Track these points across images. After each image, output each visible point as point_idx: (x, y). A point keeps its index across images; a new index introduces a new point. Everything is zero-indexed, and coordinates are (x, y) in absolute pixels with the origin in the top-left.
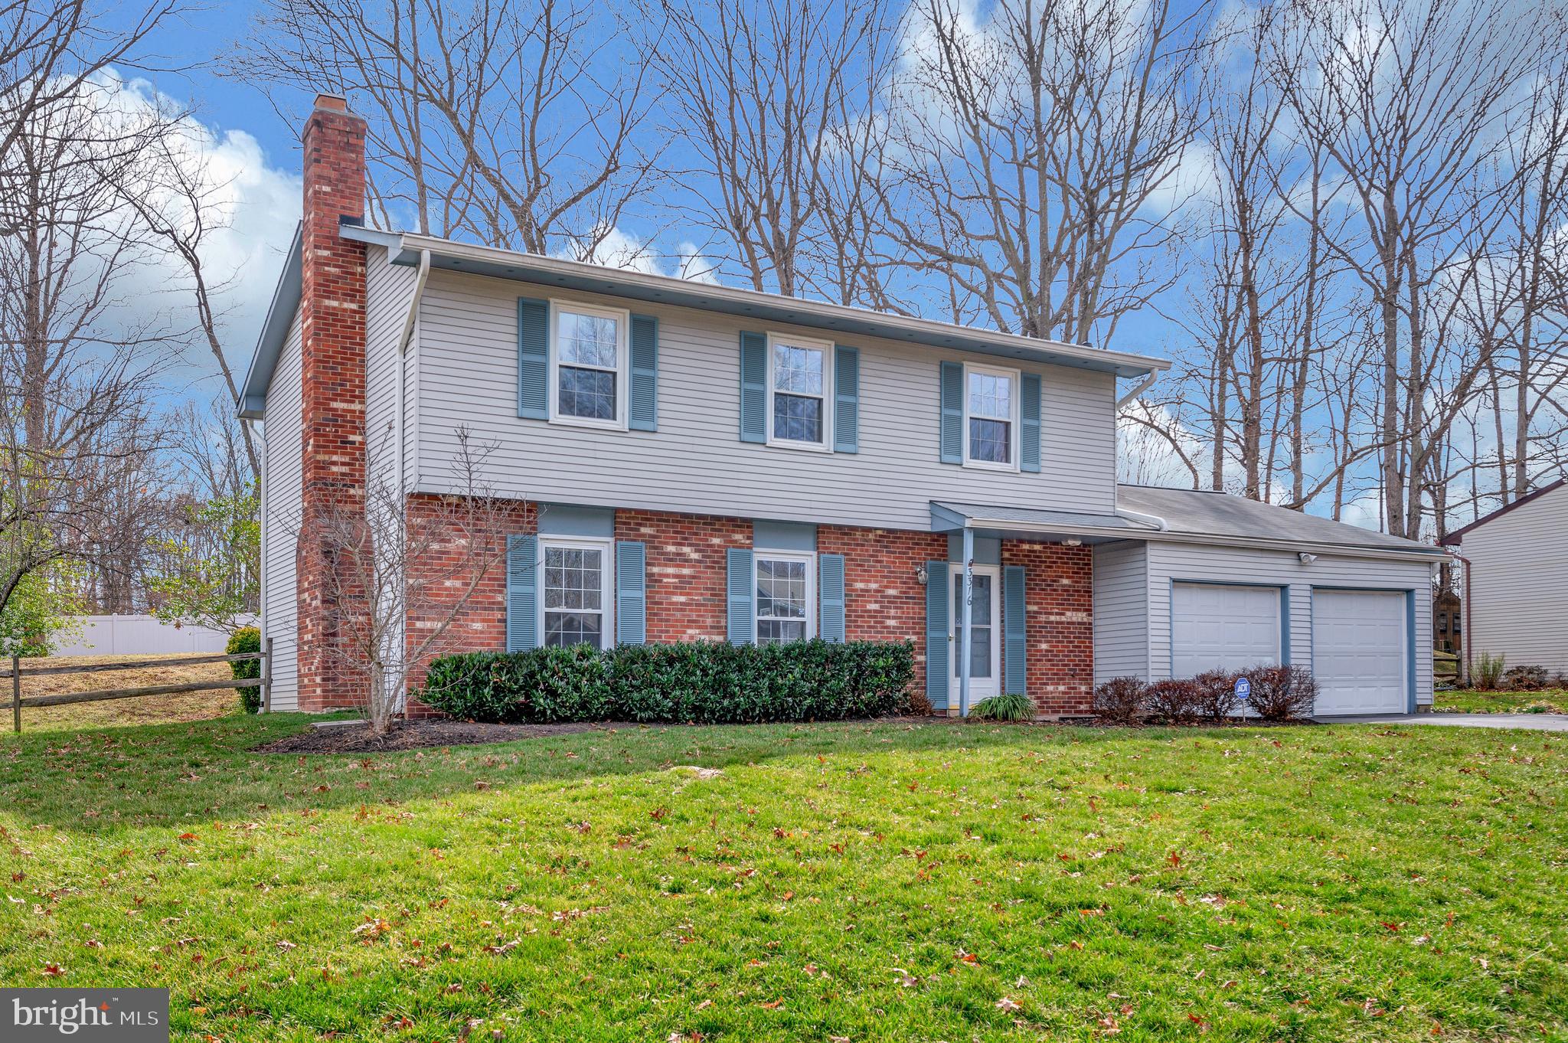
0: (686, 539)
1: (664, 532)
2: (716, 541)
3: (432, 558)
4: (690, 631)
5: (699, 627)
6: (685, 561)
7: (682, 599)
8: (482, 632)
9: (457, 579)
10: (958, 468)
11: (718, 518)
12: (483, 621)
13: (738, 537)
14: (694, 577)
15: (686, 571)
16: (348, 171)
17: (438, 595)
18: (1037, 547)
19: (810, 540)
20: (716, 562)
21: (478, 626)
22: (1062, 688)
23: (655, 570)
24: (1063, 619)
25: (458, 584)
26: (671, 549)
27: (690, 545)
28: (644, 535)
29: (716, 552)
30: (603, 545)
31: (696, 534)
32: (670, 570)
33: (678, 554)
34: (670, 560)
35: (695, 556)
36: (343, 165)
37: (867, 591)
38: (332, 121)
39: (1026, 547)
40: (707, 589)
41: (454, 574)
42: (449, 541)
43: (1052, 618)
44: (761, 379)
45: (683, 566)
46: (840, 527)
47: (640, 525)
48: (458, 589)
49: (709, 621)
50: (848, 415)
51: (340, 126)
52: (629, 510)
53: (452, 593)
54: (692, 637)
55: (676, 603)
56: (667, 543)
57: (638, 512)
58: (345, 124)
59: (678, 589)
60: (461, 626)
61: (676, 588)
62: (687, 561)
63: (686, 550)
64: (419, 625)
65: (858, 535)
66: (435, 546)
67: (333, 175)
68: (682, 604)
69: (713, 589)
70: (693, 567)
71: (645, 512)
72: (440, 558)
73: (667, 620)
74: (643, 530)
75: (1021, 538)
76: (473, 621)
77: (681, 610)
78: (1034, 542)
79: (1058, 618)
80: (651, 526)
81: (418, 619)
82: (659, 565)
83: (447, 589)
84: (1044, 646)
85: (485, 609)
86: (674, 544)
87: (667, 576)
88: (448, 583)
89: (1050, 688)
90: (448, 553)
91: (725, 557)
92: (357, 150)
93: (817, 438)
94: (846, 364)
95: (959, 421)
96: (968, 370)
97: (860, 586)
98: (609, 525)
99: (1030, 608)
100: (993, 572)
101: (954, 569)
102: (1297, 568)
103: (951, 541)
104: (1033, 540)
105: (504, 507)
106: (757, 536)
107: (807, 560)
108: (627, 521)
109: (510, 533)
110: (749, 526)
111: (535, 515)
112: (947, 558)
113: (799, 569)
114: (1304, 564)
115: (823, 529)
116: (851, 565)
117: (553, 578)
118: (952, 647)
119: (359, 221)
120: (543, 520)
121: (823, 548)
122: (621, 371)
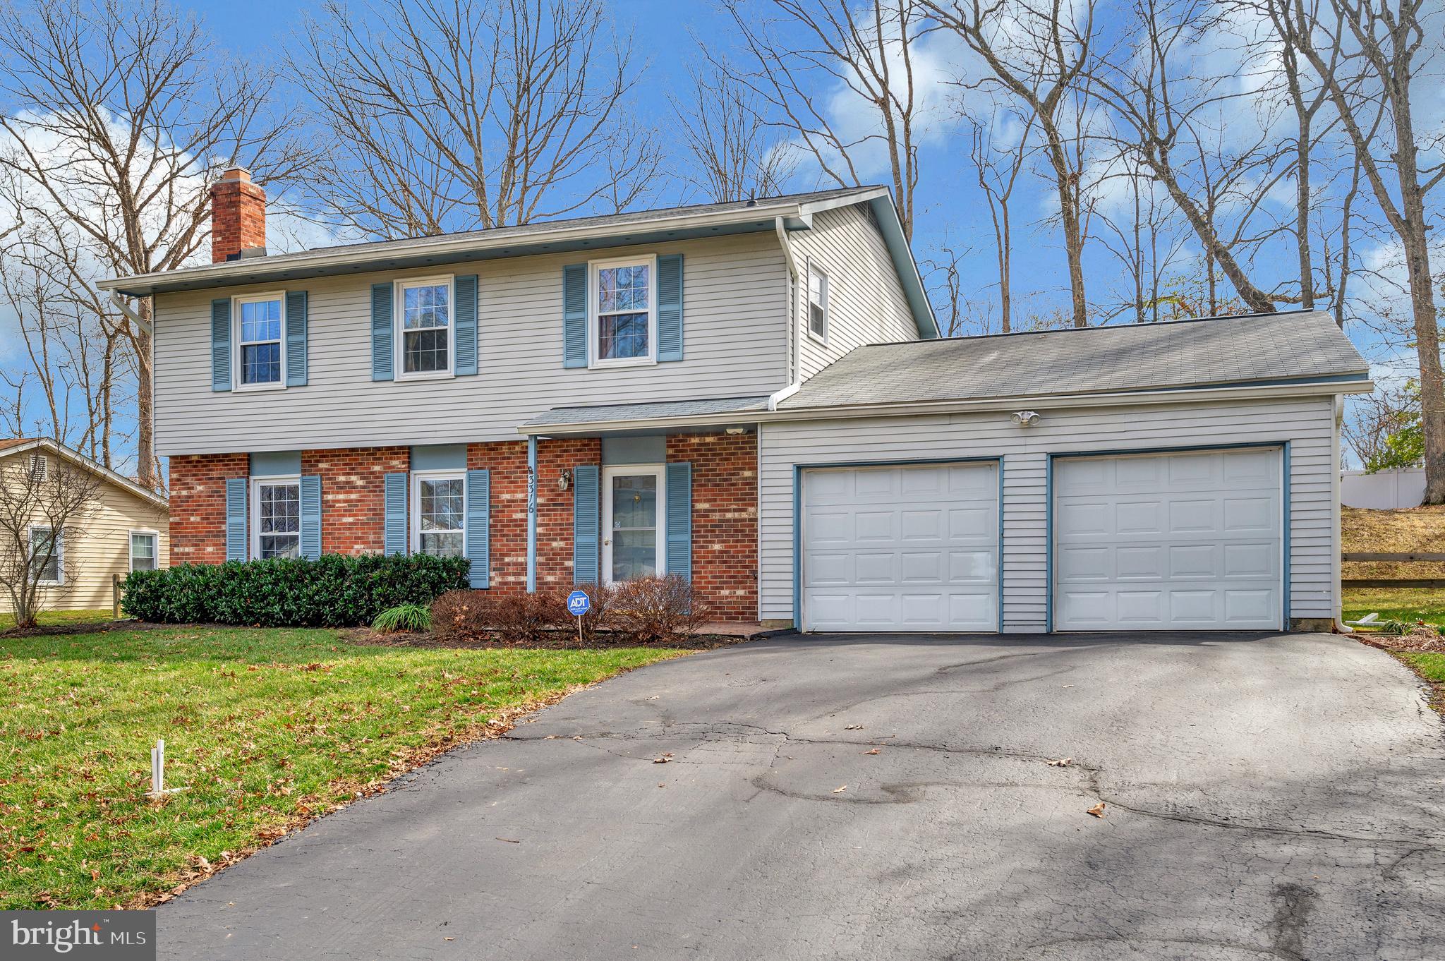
0: (353, 469)
1: (336, 465)
2: (377, 468)
3: (182, 501)
4: (356, 547)
5: (364, 543)
6: (350, 487)
7: (350, 520)
8: (213, 554)
9: (198, 515)
10: (584, 371)
11: (379, 449)
12: (214, 545)
13: (395, 463)
14: (359, 501)
15: (353, 496)
16: (231, 223)
17: (186, 528)
18: (709, 439)
19: (464, 458)
20: (375, 484)
21: (210, 549)
22: (740, 592)
23: (330, 497)
24: (744, 515)
25: (198, 519)
26: (342, 478)
27: (356, 474)
28: (321, 470)
29: (377, 477)
30: (292, 479)
31: (361, 464)
32: (341, 497)
33: (348, 483)
34: (343, 488)
35: (360, 483)
36: (228, 218)
37: (513, 501)
38: (220, 189)
39: (695, 440)
40: (370, 510)
41: (194, 512)
42: (193, 488)
43: (729, 515)
44: (388, 324)
45: (352, 492)
46: (487, 444)
47: (318, 461)
48: (198, 523)
49: (371, 537)
50: (468, 339)
51: (225, 191)
52: (311, 451)
53: (195, 526)
54: (358, 551)
55: (345, 524)
56: (338, 474)
57: (317, 451)
58: (228, 188)
59: (348, 512)
60: (200, 550)
61: (345, 511)
62: (354, 487)
63: (353, 478)
64: (176, 550)
65: (505, 449)
66: (184, 493)
67: (223, 227)
68: (350, 524)
69: (375, 510)
70: (360, 492)
71: (322, 451)
72: (187, 501)
73: (339, 538)
74: (321, 465)
75: (688, 432)
76: (207, 545)
77: (349, 529)
78: (707, 435)
79: (737, 515)
80: (327, 461)
81: (176, 546)
82: (333, 493)
83: (192, 523)
84: (717, 547)
85: (215, 536)
86: (344, 474)
87: (339, 501)
88: (192, 519)
89: (725, 592)
90: (192, 497)
91: (383, 482)
92: (236, 204)
93: (443, 365)
94: (467, 291)
95: (583, 322)
96: (597, 268)
97: (506, 496)
98: (298, 465)
99: (700, 506)
100: (659, 471)
101: (612, 471)
102: (1019, 432)
103: (608, 444)
104: (702, 432)
105: (225, 459)
106: (417, 460)
107: (464, 477)
108: (309, 459)
109: (233, 480)
110: (408, 453)
111: (246, 462)
112: (601, 461)
113: (456, 486)
114: (1028, 426)
115: (471, 447)
116: (497, 478)
117: (266, 509)
118: (608, 551)
119: (236, 257)
120: (256, 466)
121: (471, 465)
122: (283, 341)
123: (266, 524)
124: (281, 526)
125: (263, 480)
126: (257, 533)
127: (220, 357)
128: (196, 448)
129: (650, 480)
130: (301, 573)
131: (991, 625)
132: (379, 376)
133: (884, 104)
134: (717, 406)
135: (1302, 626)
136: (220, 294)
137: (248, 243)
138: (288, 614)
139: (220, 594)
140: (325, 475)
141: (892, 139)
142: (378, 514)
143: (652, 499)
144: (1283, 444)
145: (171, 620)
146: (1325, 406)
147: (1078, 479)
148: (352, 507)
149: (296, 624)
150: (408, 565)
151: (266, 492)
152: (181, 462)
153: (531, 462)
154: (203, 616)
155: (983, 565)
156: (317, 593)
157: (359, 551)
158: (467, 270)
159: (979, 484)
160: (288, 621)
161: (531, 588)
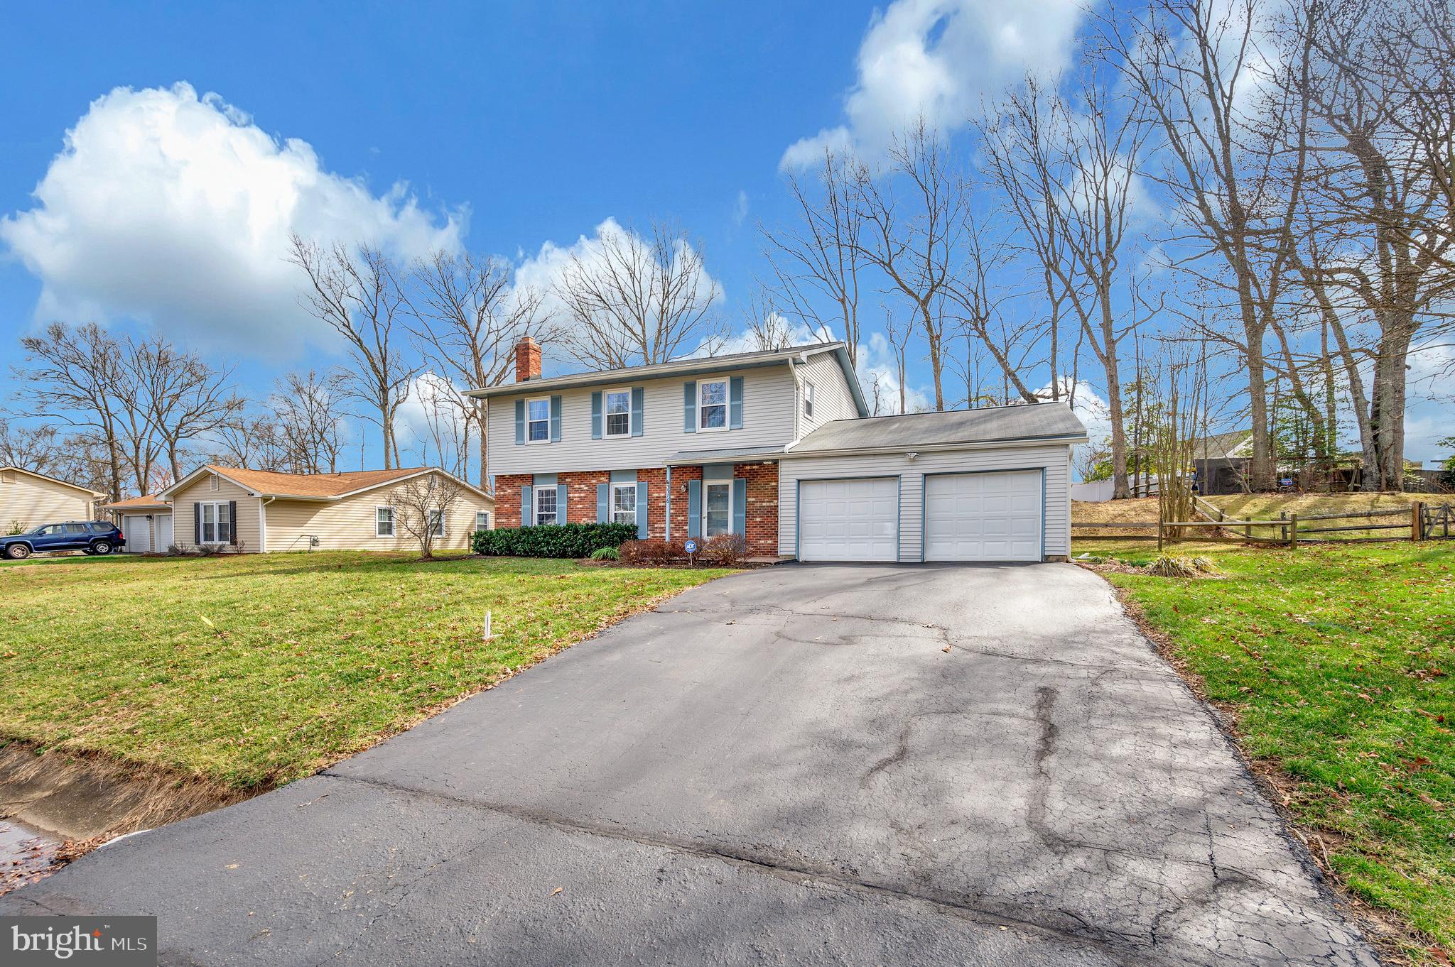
0: (582, 482)
1: (574, 480)
2: (594, 481)
3: (501, 497)
4: (584, 519)
5: (587, 517)
6: (581, 490)
7: (581, 506)
8: (515, 522)
9: (508, 504)
10: (694, 434)
11: (595, 472)
12: (516, 518)
13: (602, 479)
14: (585, 497)
15: (582, 495)
16: (525, 363)
17: (503, 510)
18: (755, 467)
19: (636, 476)
20: (593, 489)
22: (770, 542)
23: (571, 495)
24: (772, 504)
25: (508, 506)
26: (577, 486)
27: (584, 484)
28: (567, 482)
29: (594, 486)
30: (553, 486)
31: (586, 479)
32: (577, 495)
33: (580, 488)
34: (577, 491)
35: (586, 488)
36: (524, 361)
37: (659, 497)
39: (748, 468)
40: (590, 501)
41: (506, 502)
42: (506, 491)
43: (764, 504)
44: (600, 411)
45: (582, 493)
46: (647, 470)
47: (566, 478)
49: (591, 515)
50: (638, 418)
51: (522, 348)
52: (562, 473)
53: (507, 509)
55: (579, 508)
56: (575, 484)
57: (565, 473)
58: (523, 346)
59: (580, 502)
60: (509, 521)
62: (583, 490)
63: (582, 486)
64: (498, 521)
65: (655, 472)
66: (502, 493)
67: (521, 365)
68: (581, 508)
69: (592, 501)
70: (585, 493)
71: (567, 473)
72: (503, 497)
73: (575, 515)
74: (567, 480)
75: (745, 464)
76: (513, 519)
77: (580, 511)
78: (754, 465)
79: (768, 504)
80: (570, 478)
81: (498, 519)
82: (573, 493)
83: (505, 508)
84: (758, 519)
85: (516, 514)
86: (578, 484)
87: (575, 497)
88: (506, 506)
89: (762, 542)
90: (506, 495)
91: (597, 488)
92: (527, 354)
93: (626, 432)
94: (638, 395)
95: (694, 410)
96: (701, 383)
97: (656, 495)
98: (556, 479)
99: (750, 500)
100: (730, 482)
101: (707, 483)
102: (908, 463)
103: (705, 468)
104: (752, 464)
105: (521, 477)
106: (613, 477)
107: (635, 486)
108: (562, 477)
109: (525, 487)
110: (608, 474)
111: (531, 478)
112: (702, 478)
113: (631, 490)
114: (913, 460)
115: (639, 471)
116: (651, 486)
117: (541, 501)
118: (705, 522)
119: (527, 379)
120: (536, 480)
121: (639, 479)
122: (549, 420)
123: (541, 509)
124: (547, 509)
125: (538, 487)
126: (536, 512)
127: (519, 428)
128: (507, 472)
129: (726, 487)
130: (555, 533)
131: (893, 558)
132: (595, 437)
133: (843, 301)
134: (759, 451)
135: (1051, 559)
136: (519, 397)
137: (533, 372)
138: (550, 551)
139: (518, 542)
140: (568, 484)
141: (847, 319)
142: (594, 503)
143: (727, 496)
144: (1042, 469)
145: (495, 554)
146: (1065, 450)
147: (937, 486)
148: (582, 500)
149: (554, 557)
150: (608, 528)
151: (541, 493)
152: (501, 479)
153: (668, 478)
154: (510, 553)
155: (890, 529)
156: (565, 541)
157: (584, 521)
158: (638, 385)
159: (887, 489)
160: (550, 555)
161: (667, 539)
